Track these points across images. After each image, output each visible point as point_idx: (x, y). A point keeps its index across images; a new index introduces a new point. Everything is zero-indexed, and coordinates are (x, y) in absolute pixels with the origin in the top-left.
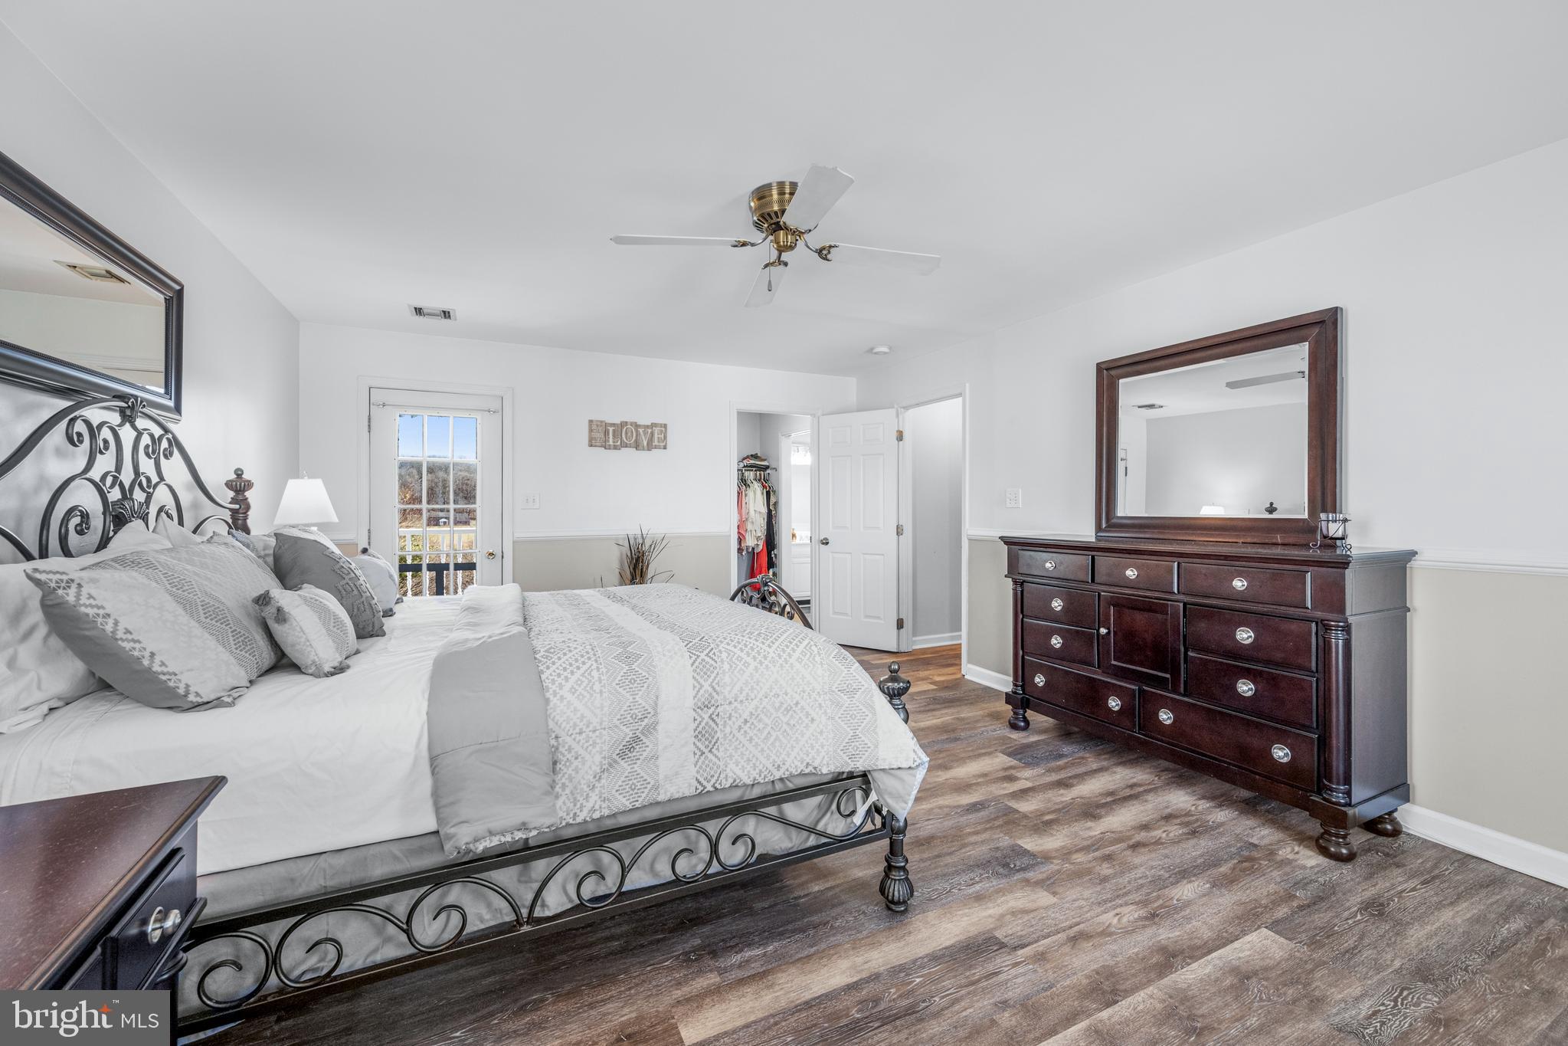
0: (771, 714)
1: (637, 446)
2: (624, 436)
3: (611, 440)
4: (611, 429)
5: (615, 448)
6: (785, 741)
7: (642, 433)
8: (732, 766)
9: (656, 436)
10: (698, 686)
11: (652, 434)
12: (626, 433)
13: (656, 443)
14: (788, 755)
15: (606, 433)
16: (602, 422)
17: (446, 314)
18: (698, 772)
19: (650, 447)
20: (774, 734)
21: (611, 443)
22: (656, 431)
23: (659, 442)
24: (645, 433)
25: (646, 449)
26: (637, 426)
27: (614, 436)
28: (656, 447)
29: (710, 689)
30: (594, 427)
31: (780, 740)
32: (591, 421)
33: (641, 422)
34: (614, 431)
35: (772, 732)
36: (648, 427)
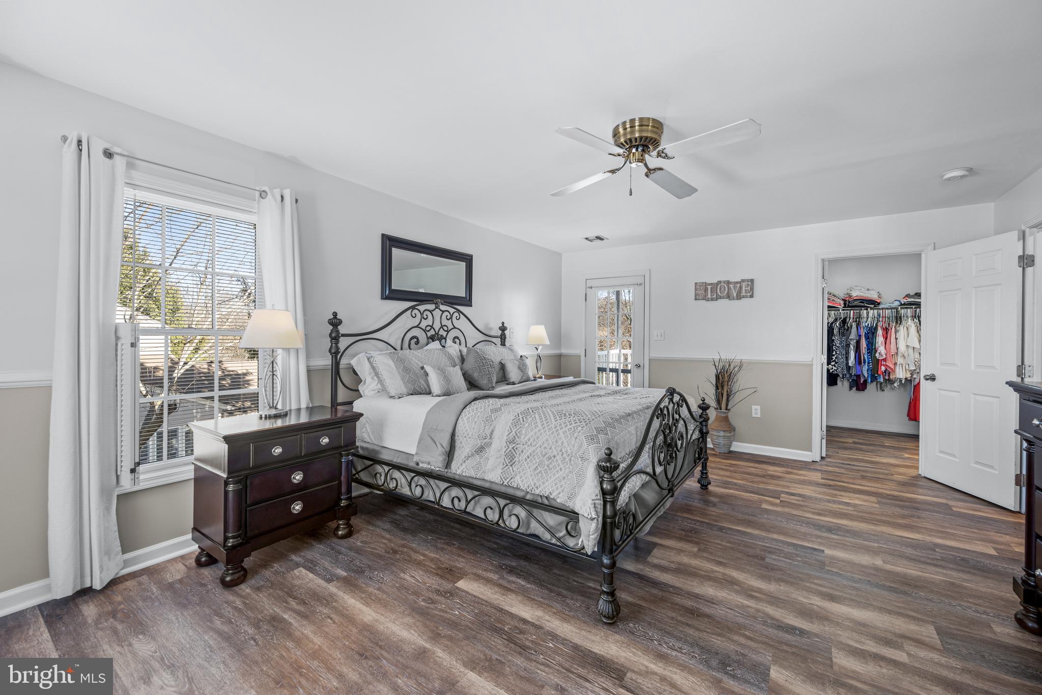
0: (540, 457)
1: (729, 297)
2: (718, 291)
3: (709, 295)
4: (709, 287)
5: (712, 300)
6: (544, 475)
7: (732, 287)
8: (518, 477)
9: (744, 288)
10: (510, 431)
11: (741, 287)
12: (720, 289)
13: (743, 294)
14: (543, 483)
15: (706, 290)
16: (703, 283)
17: (599, 238)
18: (502, 473)
19: (739, 297)
20: (540, 469)
21: (709, 296)
22: (744, 286)
23: (746, 293)
24: (735, 288)
25: (736, 298)
26: (728, 283)
27: (711, 291)
28: (744, 297)
29: (514, 434)
30: (698, 287)
31: (542, 474)
32: (696, 283)
33: (732, 280)
34: (711, 288)
35: (539, 467)
36: (737, 283)
